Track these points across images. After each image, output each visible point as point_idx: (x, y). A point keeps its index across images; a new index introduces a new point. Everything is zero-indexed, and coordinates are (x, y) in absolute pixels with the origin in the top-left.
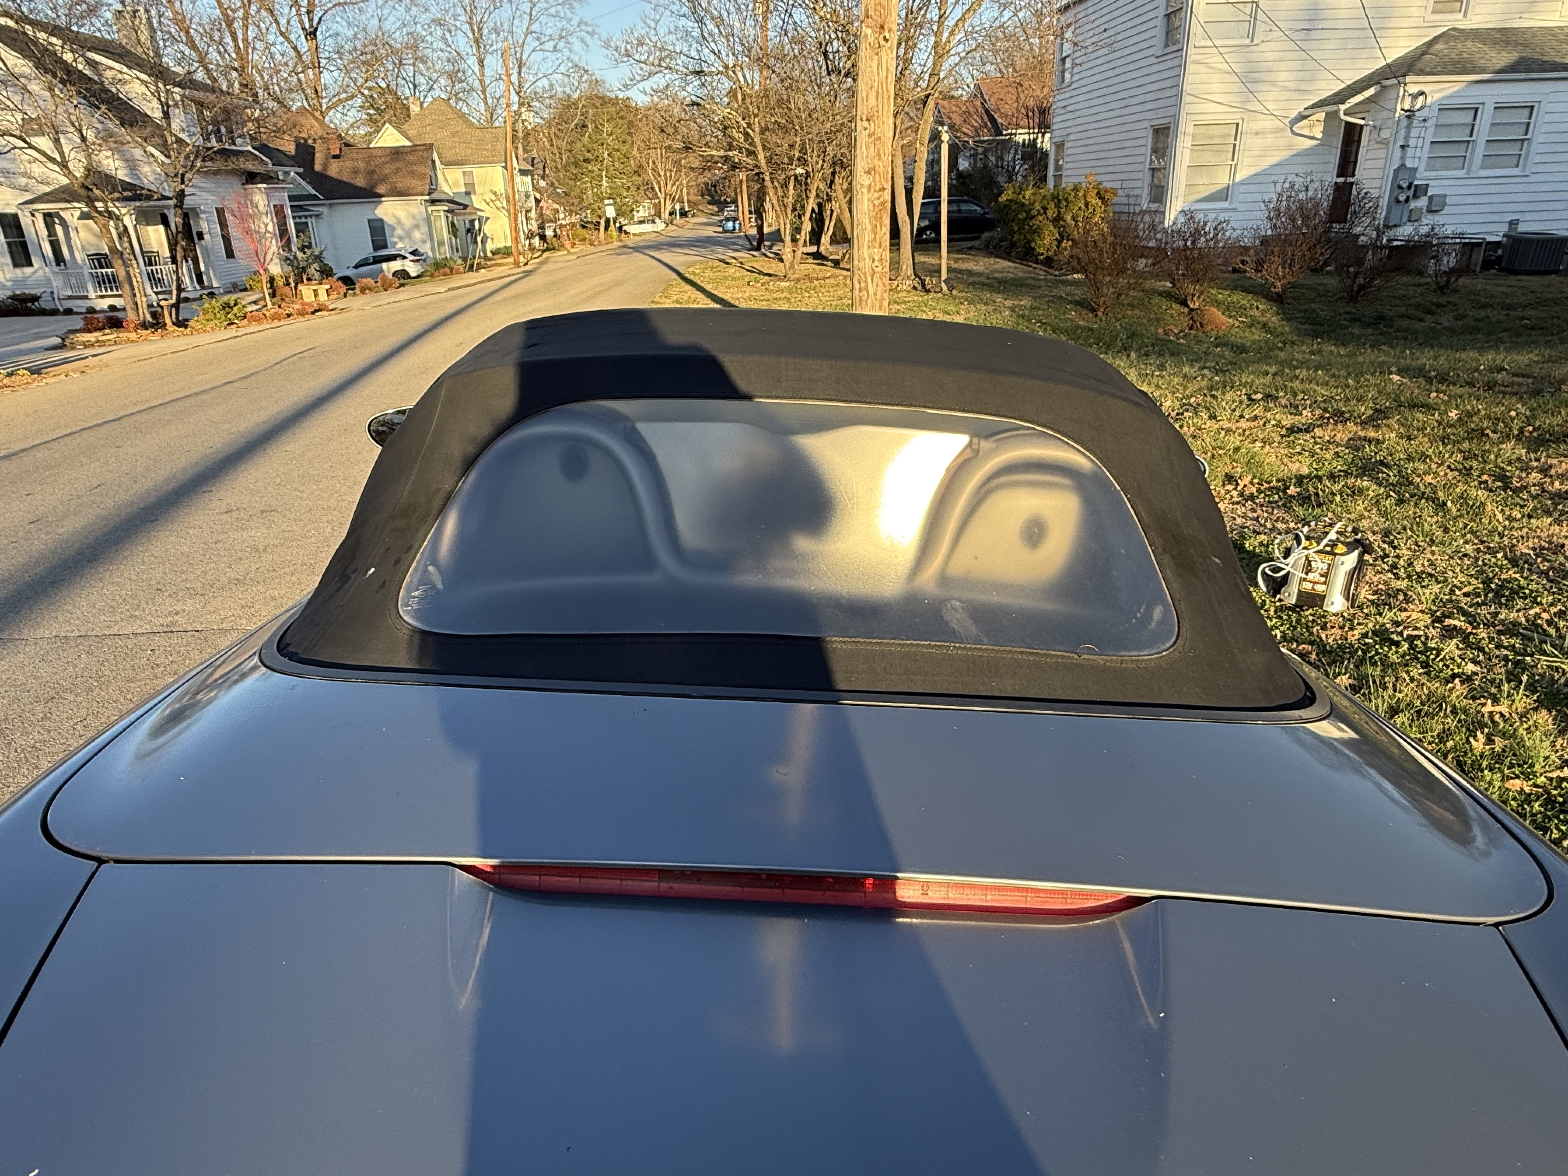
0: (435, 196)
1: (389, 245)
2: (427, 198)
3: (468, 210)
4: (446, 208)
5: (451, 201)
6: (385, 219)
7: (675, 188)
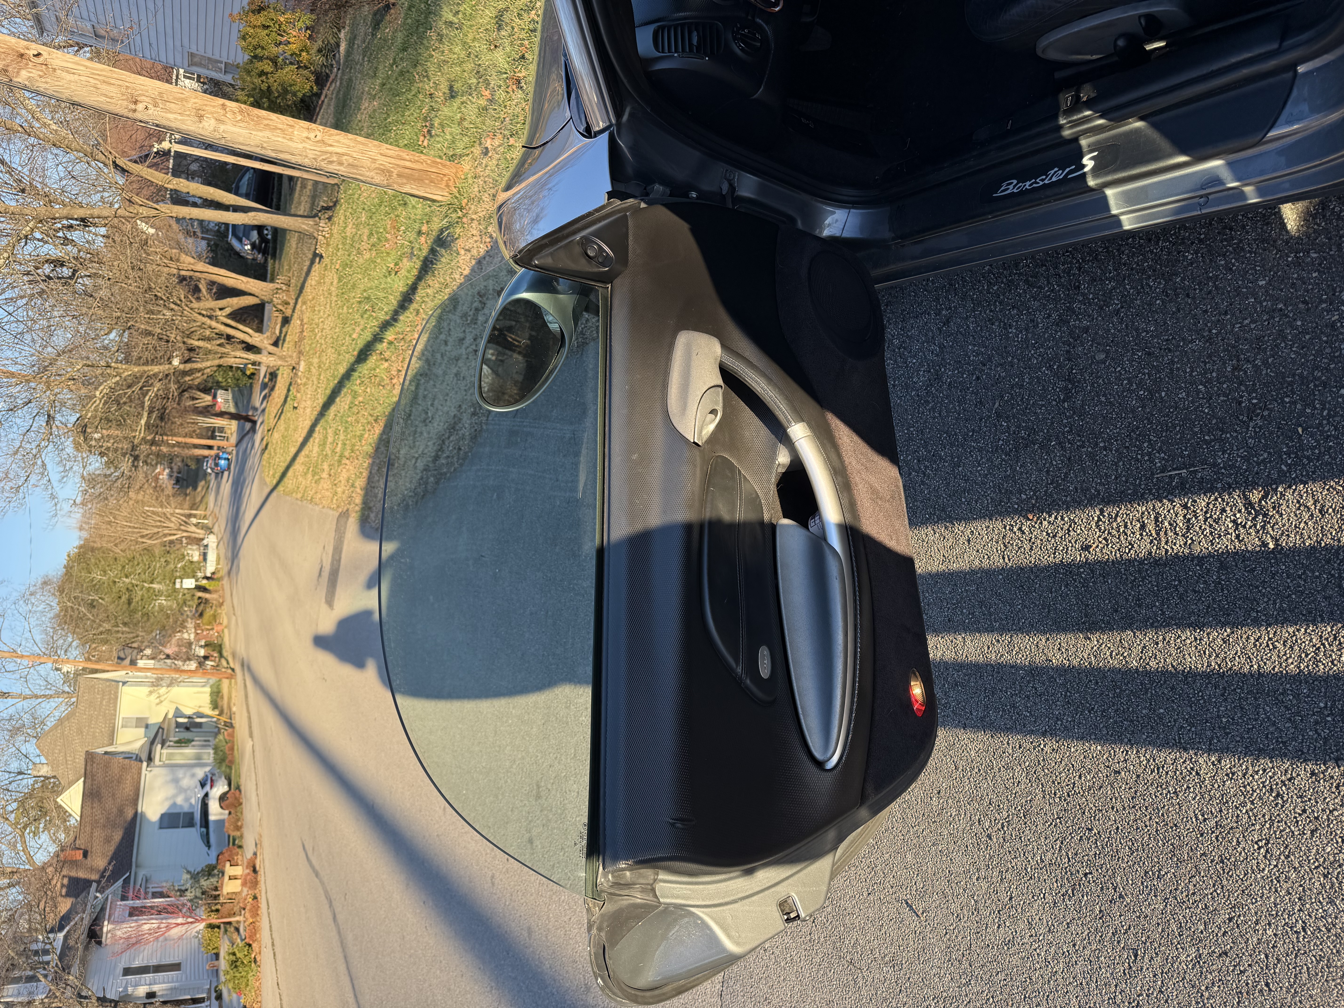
0: (144, 756)
1: (191, 811)
2: (145, 764)
3: (165, 726)
4: (159, 746)
5: (152, 743)
6: (163, 811)
7: (173, 519)
